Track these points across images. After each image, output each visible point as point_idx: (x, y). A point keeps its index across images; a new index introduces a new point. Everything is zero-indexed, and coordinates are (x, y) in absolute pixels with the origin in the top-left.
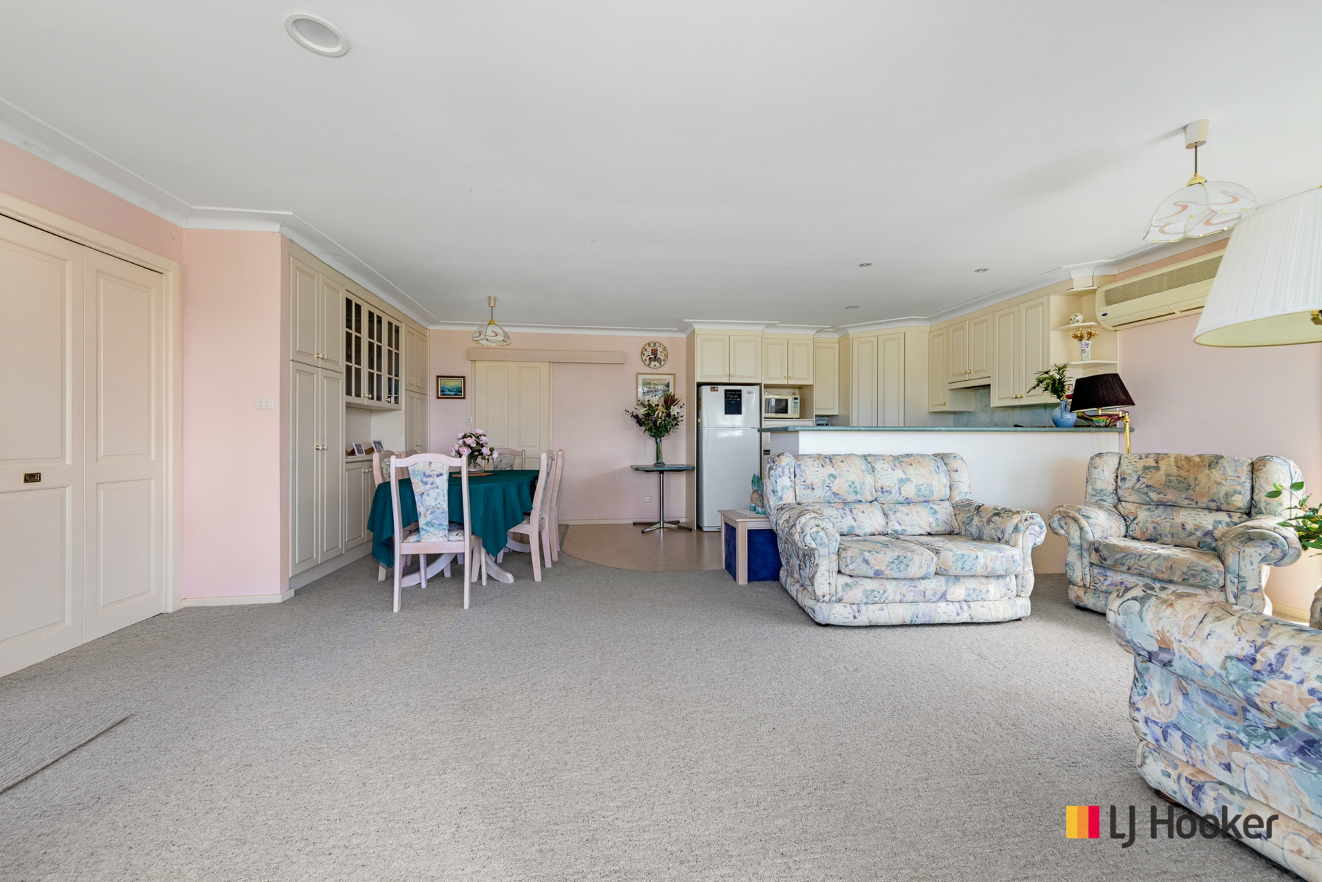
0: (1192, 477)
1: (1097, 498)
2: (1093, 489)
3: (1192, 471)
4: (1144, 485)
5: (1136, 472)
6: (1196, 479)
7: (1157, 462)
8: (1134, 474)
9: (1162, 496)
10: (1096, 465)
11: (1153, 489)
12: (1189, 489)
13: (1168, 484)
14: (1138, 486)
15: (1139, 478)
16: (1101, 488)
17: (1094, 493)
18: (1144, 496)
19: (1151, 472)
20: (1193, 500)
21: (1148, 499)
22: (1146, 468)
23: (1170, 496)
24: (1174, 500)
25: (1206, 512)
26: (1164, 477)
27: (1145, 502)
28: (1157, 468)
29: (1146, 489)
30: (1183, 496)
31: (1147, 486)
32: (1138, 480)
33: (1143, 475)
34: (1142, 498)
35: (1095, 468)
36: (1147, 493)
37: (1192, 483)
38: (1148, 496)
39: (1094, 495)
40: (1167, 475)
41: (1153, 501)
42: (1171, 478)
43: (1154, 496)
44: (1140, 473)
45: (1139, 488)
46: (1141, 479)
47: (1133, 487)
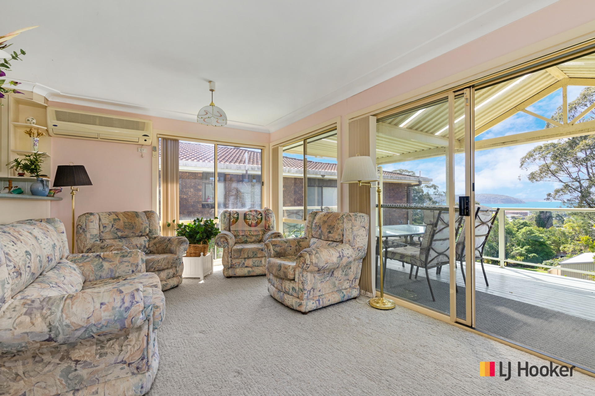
0: (133, 222)
1: (94, 240)
2: (91, 235)
3: (132, 219)
4: (115, 229)
5: (111, 222)
6: (135, 223)
7: (117, 216)
8: (110, 224)
9: (123, 233)
10: (92, 221)
11: (119, 230)
12: (133, 228)
13: (125, 227)
14: (112, 229)
15: (113, 225)
16: (96, 234)
17: (92, 237)
18: (115, 235)
19: (117, 221)
20: (134, 233)
21: (117, 236)
22: (115, 220)
23: (126, 233)
24: (128, 234)
25: (138, 238)
26: (123, 224)
27: (115, 238)
28: (119, 219)
29: (116, 231)
30: (131, 232)
31: (117, 229)
32: (112, 226)
33: (114, 224)
34: (114, 235)
35: (92, 222)
36: (116, 233)
37: (134, 225)
38: (117, 234)
39: (92, 239)
40: (124, 222)
41: (118, 237)
42: (126, 224)
43: (119, 234)
44: (113, 222)
45: (113, 231)
46: (114, 225)
47: (110, 230)
